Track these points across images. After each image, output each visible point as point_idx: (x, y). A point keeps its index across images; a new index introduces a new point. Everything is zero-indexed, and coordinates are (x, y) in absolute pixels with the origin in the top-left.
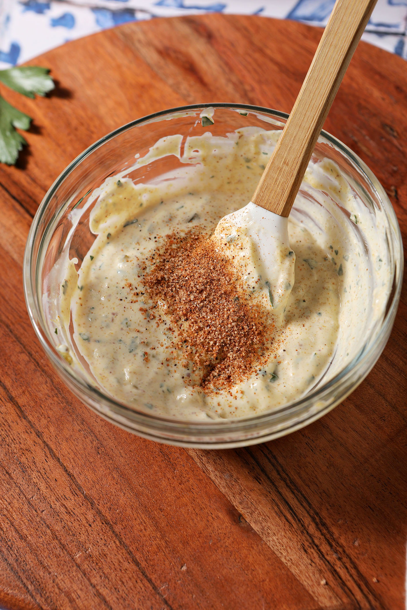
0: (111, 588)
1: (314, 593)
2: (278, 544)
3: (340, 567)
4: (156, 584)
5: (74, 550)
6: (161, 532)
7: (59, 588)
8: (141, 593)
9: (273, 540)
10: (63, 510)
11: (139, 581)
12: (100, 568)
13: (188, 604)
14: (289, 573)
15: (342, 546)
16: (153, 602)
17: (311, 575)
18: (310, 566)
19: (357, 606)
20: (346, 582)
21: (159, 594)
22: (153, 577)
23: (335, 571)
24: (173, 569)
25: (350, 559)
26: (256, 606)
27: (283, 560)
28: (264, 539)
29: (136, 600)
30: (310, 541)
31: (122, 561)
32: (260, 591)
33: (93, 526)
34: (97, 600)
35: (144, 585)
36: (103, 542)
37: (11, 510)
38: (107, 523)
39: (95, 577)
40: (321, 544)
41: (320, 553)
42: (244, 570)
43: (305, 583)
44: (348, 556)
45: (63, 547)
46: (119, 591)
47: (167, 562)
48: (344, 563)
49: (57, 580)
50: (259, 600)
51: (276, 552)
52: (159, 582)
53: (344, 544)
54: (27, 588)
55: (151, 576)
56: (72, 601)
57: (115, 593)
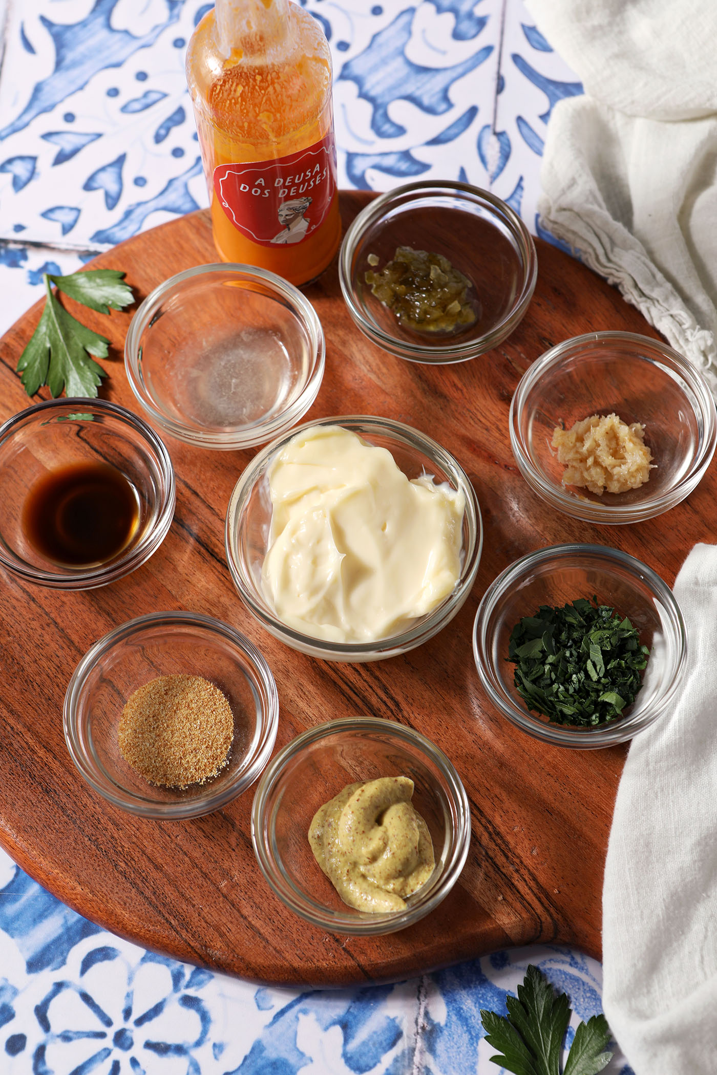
0: (265, 919)
1: (490, 910)
3: (517, 880)
7: (206, 922)
12: (250, 898)
15: (519, 857)
17: (486, 890)
18: (484, 881)
19: (538, 920)
20: (525, 896)
23: (513, 884)
25: (529, 870)
29: (294, 930)
30: (484, 853)
33: (236, 850)
34: (250, 933)
37: (140, 836)
39: (246, 907)
40: (496, 856)
41: (495, 866)
43: (481, 901)
44: (526, 867)
45: (205, 876)
46: (274, 922)
48: (522, 876)
49: (203, 914)
53: (522, 854)
54: (171, 924)
56: (222, 935)
57: (270, 924)
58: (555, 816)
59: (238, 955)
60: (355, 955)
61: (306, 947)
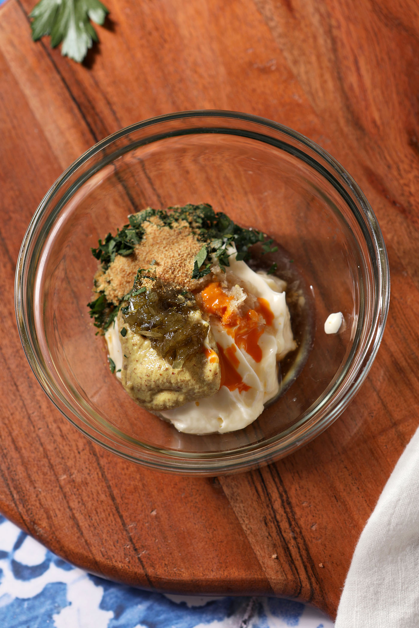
0: (86, 515)
1: (264, 564)
2: (243, 512)
3: (293, 546)
4: (126, 522)
5: (61, 471)
6: (140, 474)
7: (40, 504)
8: (111, 526)
9: (240, 507)
10: (58, 432)
11: (111, 515)
12: (80, 495)
13: (149, 546)
14: (246, 540)
15: (300, 527)
16: (120, 536)
17: (265, 546)
18: (266, 538)
19: (300, 584)
20: (295, 561)
21: (126, 530)
22: (125, 514)
23: (288, 548)
24: (144, 511)
25: (305, 541)
26: (209, 563)
27: (244, 527)
28: (232, 504)
29: (105, 531)
30: (273, 515)
31: (100, 492)
32: (216, 550)
33: (81, 453)
34: (71, 522)
35: (115, 519)
36: (88, 471)
37: (12, 420)
38: (95, 454)
39: (74, 501)
40: (282, 521)
41: (278, 529)
42: (206, 528)
43: (258, 553)
44: (303, 538)
45: (51, 467)
46: (92, 519)
47: (140, 504)
48: (297, 543)
49: (40, 496)
50: (213, 558)
51: (239, 519)
52: (128, 520)
53: (303, 525)
54: (13, 496)
55: (123, 513)
56: (49, 517)
57: (88, 521)
58: (340, 503)
59: (56, 537)
60: (146, 566)
61: (110, 547)
